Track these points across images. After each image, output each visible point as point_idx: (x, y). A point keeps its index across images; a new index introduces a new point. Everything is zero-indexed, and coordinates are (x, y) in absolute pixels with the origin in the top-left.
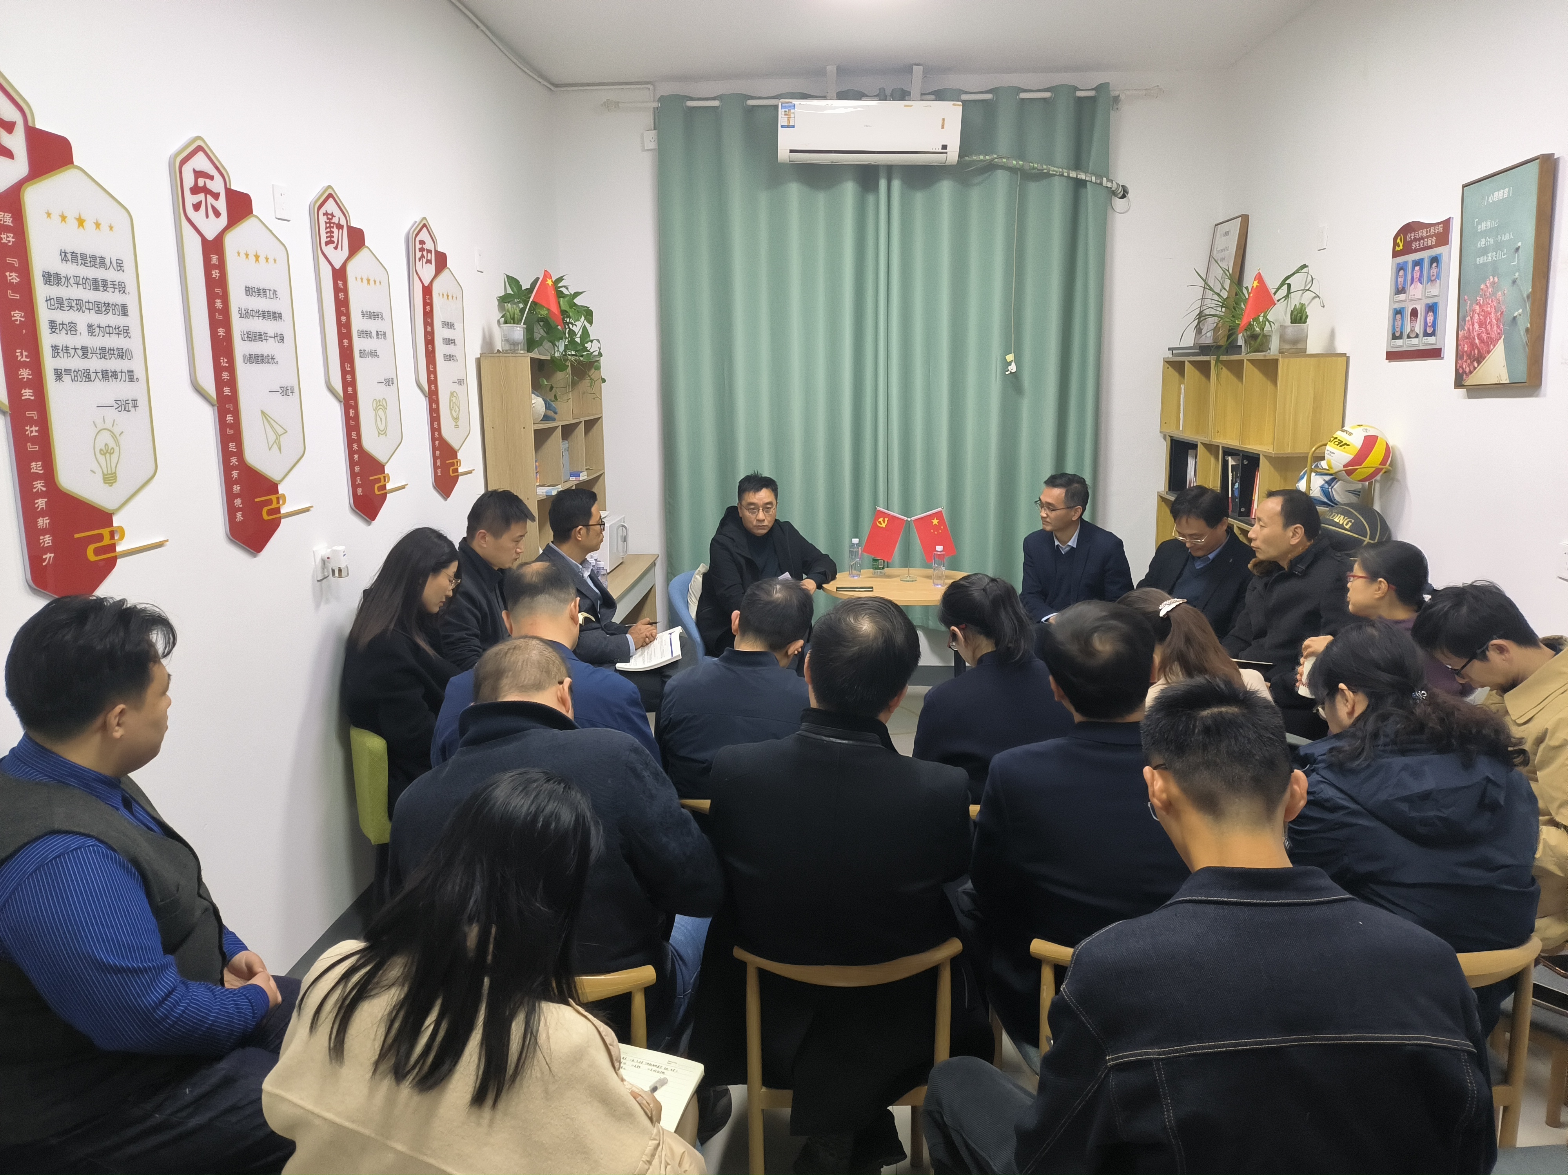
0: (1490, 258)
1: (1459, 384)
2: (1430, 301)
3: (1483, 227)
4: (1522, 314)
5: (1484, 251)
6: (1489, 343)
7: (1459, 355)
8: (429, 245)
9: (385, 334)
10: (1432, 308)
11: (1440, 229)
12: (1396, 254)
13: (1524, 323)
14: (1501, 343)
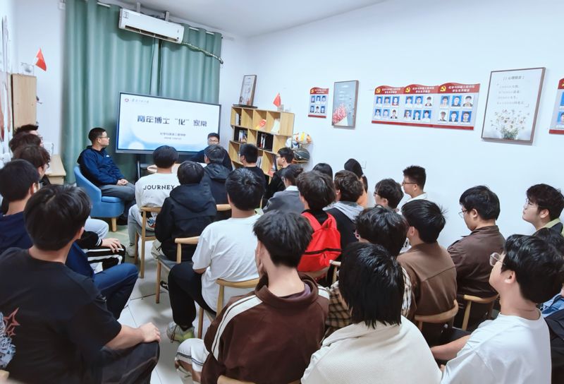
0: (342, 99)
1: (333, 124)
2: (323, 105)
3: (341, 92)
5: (341, 98)
6: (343, 117)
7: (333, 118)
10: (323, 107)
11: (326, 90)
13: (352, 114)
14: (346, 117)
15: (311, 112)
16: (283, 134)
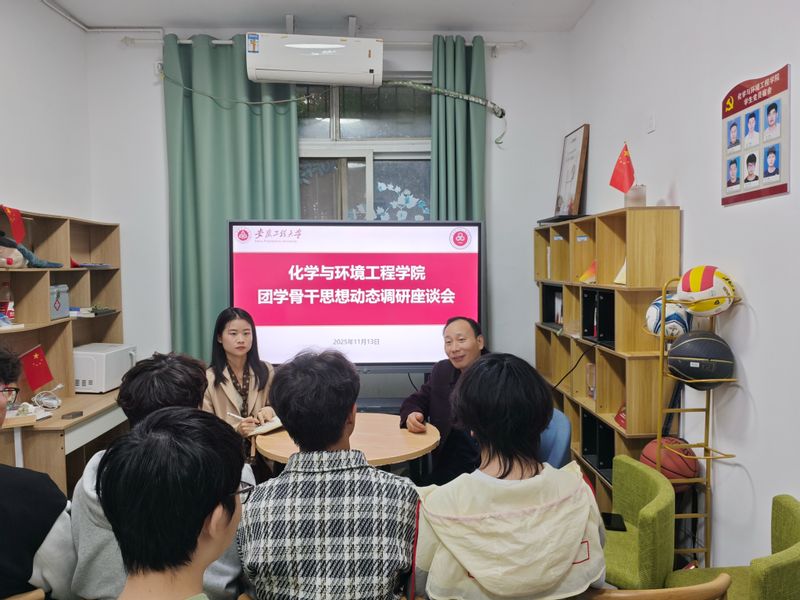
2: (770, 144)
10: (773, 150)
12: (725, 115)
15: (730, 184)
16: (639, 286)
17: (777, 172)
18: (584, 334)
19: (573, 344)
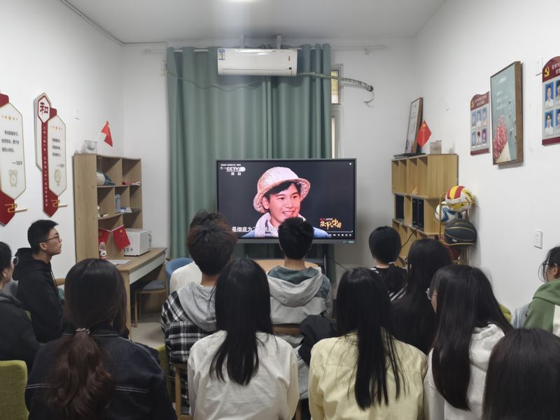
0: (501, 107)
1: (494, 163)
2: (484, 128)
3: (498, 94)
4: (513, 129)
5: (499, 104)
6: (503, 143)
7: (494, 151)
8: (46, 105)
9: (18, 142)
10: (484, 131)
11: (485, 96)
12: (472, 109)
13: (514, 134)
14: (507, 144)
15: (473, 145)
16: (435, 196)
17: (485, 142)
18: (414, 224)
19: (408, 230)
